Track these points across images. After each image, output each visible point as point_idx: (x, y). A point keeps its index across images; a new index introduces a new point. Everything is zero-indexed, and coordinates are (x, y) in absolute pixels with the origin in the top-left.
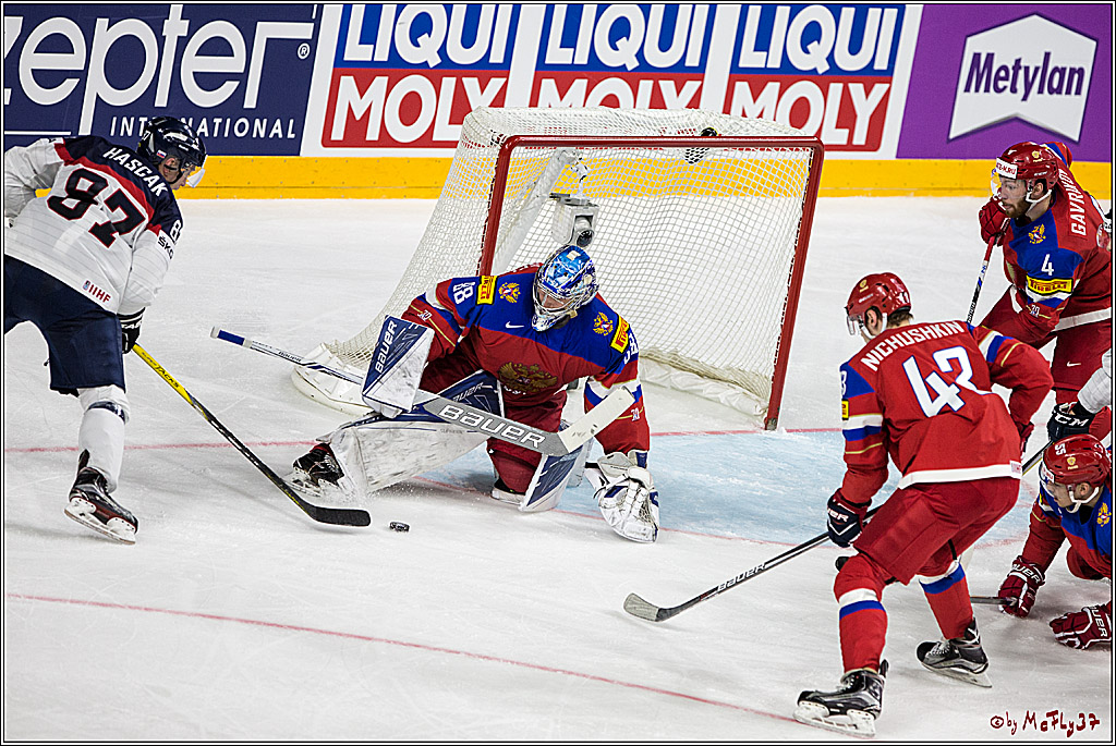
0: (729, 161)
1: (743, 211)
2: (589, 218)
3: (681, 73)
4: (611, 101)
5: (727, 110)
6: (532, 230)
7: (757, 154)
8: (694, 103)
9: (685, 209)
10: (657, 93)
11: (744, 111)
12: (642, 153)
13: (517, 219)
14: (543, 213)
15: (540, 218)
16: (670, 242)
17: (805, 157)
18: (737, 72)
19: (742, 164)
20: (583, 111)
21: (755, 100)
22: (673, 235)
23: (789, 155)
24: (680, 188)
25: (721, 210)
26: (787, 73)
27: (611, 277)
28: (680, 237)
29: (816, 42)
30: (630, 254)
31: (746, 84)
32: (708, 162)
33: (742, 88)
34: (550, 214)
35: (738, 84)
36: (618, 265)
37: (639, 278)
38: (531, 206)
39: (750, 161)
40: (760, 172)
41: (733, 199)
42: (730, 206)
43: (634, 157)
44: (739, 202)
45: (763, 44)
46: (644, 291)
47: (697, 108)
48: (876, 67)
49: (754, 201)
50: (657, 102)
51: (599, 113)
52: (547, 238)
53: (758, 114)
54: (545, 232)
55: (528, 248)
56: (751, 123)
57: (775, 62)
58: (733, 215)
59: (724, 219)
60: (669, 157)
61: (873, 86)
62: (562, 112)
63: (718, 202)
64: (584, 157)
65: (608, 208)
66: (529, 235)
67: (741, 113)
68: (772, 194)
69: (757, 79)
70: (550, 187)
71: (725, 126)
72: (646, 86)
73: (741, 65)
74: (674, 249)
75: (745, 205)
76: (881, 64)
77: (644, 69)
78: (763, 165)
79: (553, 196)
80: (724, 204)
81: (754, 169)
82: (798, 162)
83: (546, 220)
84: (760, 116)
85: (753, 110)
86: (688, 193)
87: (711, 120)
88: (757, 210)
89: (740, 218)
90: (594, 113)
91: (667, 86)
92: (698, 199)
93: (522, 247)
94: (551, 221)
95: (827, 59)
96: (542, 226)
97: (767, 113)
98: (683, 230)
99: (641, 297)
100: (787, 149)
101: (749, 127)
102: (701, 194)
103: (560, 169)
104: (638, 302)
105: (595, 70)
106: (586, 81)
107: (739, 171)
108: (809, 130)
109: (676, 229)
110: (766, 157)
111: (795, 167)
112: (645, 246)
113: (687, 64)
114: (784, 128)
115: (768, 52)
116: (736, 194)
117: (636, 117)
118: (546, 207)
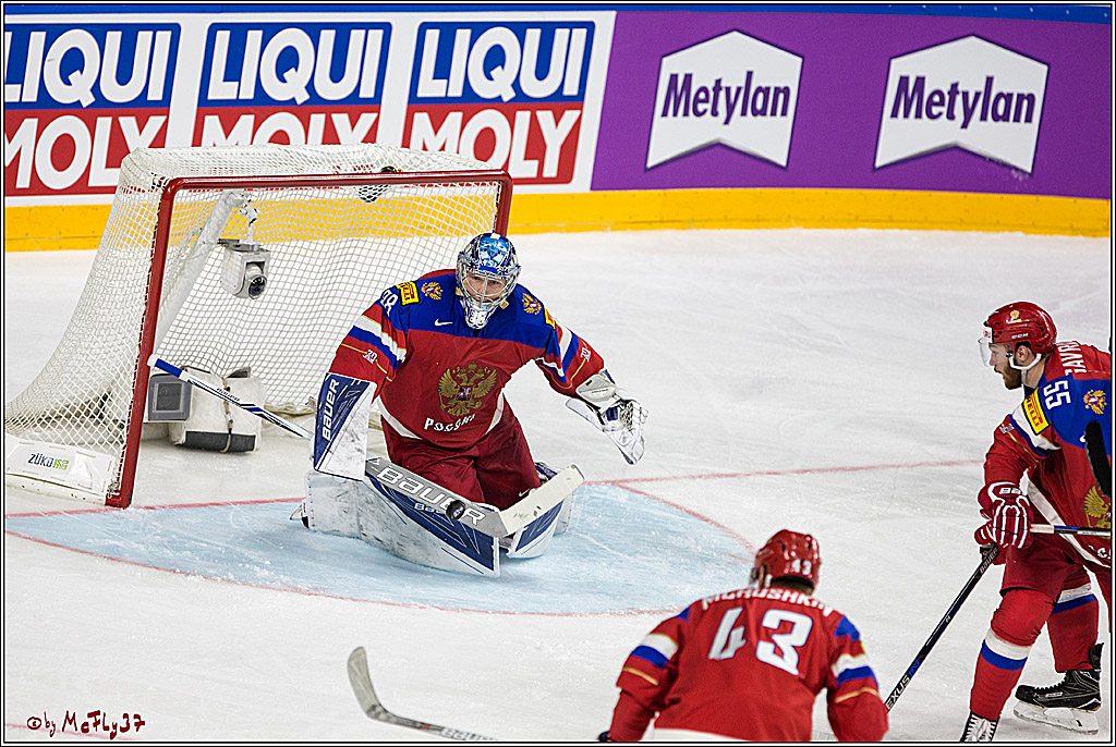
0: (411, 199)
1: (426, 253)
2: (260, 265)
3: (355, 105)
4: (280, 138)
5: (406, 143)
6: (200, 280)
7: (440, 190)
8: (371, 137)
9: (364, 252)
10: (329, 127)
11: (424, 145)
12: (310, 193)
13: (183, 269)
14: (211, 261)
15: (207, 268)
16: (349, 288)
17: (492, 192)
18: (416, 103)
19: (424, 201)
20: (251, 150)
21: (436, 133)
22: (353, 280)
23: (475, 190)
24: (359, 230)
25: (403, 252)
26: (470, 102)
27: (287, 328)
28: (360, 282)
29: (500, 68)
30: (307, 302)
31: (425, 115)
32: (388, 201)
33: (422, 120)
34: (218, 263)
35: (417, 115)
36: (293, 315)
37: (317, 328)
38: (197, 254)
39: (434, 198)
40: (444, 209)
41: (416, 240)
42: (413, 247)
43: (307, 199)
44: (423, 243)
45: (442, 71)
46: (323, 342)
47: (374, 142)
48: (566, 93)
49: (439, 240)
50: (331, 137)
51: (268, 151)
52: (216, 290)
53: (440, 146)
54: (213, 283)
55: (196, 300)
56: (433, 157)
57: (456, 90)
58: (417, 257)
59: (407, 261)
60: (345, 197)
61: (563, 114)
62: (227, 151)
63: (399, 243)
64: (253, 199)
65: (281, 255)
66: (196, 287)
67: (421, 146)
68: (457, 233)
69: (438, 109)
70: (217, 232)
71: (406, 161)
72: (318, 121)
73: (419, 95)
74: (353, 296)
75: (429, 245)
76: (571, 89)
77: (315, 102)
78: (447, 202)
79: (222, 242)
80: (406, 245)
81: (438, 206)
82: (484, 197)
83: (214, 270)
84: (443, 149)
85: (434, 142)
86: (367, 235)
87: (389, 155)
88: (442, 251)
89: (423, 259)
90: (262, 151)
91: (341, 120)
92: (378, 240)
93: (189, 299)
94: (220, 271)
95: (513, 86)
96: (210, 276)
97: (451, 146)
98: (363, 275)
99: (320, 348)
100: (473, 184)
101: (430, 161)
102: (381, 235)
103: (227, 212)
104: (316, 355)
105: (262, 104)
106: (253, 117)
107: (422, 208)
108: (495, 162)
109: (356, 273)
110: (449, 193)
111: (482, 203)
112: (322, 293)
113: (362, 95)
114: (467, 161)
115: (448, 78)
116: (420, 234)
117: (308, 154)
118: (214, 255)
